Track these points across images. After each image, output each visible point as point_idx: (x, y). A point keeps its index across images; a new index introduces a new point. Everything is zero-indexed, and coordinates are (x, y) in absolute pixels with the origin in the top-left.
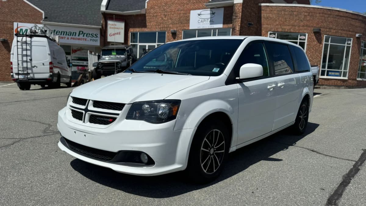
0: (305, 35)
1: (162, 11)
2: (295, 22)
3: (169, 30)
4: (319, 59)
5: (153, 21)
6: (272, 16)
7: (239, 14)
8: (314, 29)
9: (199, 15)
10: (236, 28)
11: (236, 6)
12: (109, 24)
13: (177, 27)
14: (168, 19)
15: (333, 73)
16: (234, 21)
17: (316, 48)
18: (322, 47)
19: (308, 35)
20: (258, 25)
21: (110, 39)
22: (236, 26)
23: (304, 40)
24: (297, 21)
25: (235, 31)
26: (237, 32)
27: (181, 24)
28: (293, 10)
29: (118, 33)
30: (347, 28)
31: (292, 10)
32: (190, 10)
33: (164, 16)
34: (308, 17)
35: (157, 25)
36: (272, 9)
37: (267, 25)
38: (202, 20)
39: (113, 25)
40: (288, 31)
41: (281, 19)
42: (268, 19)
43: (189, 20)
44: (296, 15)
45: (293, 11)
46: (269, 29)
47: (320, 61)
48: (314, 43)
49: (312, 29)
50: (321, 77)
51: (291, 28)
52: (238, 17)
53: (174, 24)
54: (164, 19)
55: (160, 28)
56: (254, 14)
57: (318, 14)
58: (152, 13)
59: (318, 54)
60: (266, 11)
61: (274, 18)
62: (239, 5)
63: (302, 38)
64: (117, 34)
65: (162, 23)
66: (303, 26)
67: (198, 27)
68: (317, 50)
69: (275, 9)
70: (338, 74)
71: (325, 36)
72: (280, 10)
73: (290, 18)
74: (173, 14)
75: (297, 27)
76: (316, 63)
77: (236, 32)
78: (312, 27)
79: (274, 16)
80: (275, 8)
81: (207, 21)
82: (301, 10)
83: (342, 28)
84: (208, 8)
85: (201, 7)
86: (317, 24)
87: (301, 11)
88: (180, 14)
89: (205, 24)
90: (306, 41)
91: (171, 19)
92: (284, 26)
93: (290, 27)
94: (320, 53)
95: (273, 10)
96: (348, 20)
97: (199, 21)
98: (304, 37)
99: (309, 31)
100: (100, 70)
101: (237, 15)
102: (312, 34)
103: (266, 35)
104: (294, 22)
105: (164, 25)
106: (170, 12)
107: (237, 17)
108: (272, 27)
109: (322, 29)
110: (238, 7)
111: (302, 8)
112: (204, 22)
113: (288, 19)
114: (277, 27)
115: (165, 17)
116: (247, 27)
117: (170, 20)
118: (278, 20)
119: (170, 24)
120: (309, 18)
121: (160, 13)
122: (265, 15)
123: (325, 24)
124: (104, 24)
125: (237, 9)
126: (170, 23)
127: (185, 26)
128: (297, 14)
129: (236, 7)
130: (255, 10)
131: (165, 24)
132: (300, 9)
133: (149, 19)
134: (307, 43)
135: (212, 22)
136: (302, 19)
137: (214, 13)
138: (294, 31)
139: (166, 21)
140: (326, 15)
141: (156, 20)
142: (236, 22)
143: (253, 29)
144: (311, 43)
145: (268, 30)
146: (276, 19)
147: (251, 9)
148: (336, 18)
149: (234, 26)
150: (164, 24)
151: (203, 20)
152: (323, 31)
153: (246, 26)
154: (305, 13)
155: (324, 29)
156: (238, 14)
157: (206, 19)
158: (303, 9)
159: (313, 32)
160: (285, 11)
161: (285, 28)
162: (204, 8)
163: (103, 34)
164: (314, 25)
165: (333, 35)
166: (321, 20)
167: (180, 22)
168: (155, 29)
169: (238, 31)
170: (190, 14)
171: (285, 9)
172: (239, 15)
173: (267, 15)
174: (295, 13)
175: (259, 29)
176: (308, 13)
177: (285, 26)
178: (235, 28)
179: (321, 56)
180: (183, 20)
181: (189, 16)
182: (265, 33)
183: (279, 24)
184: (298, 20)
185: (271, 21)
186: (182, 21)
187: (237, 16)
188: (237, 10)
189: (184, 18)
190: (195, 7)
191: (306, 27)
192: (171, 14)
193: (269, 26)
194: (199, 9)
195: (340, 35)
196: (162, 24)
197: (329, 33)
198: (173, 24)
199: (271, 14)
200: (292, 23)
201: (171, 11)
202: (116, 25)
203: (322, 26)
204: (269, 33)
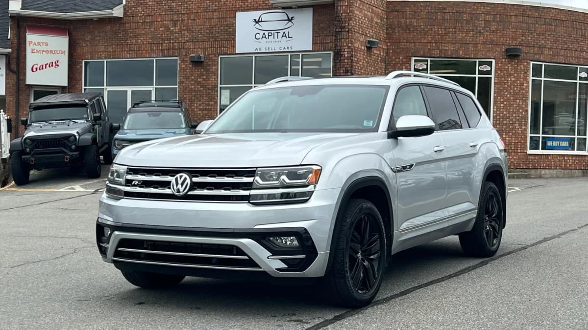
0: (490, 64)
1: (166, 10)
2: (467, 34)
3: (186, 55)
4: (523, 113)
5: (144, 34)
6: (417, 25)
7: (349, 23)
8: (507, 50)
9: (257, 22)
10: (342, 53)
11: (340, 6)
12: (31, 42)
13: (205, 49)
14: (181, 30)
15: (556, 144)
16: (338, 38)
17: (514, 90)
18: (527, 87)
19: (496, 63)
20: (389, 44)
21: (32, 78)
22: (342, 48)
23: (489, 72)
24: (471, 33)
25: (342, 58)
26: (346, 61)
27: (215, 41)
28: (461, 10)
29: (52, 63)
30: (576, 46)
31: (457, 9)
32: (236, 11)
33: (172, 22)
34: (493, 24)
35: (154, 43)
36: (416, 8)
37: (408, 44)
38: (264, 34)
39: (39, 44)
40: (454, 56)
41: (437, 30)
42: (409, 30)
43: (233, 33)
44: (468, 22)
45: (460, 13)
46: (413, 51)
47: (525, 118)
48: (509, 79)
49: (503, 50)
50: (530, 152)
51: (459, 49)
52: (347, 30)
53: (198, 42)
54: (171, 29)
55: (163, 50)
56: (379, 21)
57: (513, 17)
58: (139, 15)
59: (521, 103)
60: (403, 12)
61: (422, 27)
62: (346, 4)
63: (485, 70)
64: (51, 65)
65: (167, 40)
66: (484, 43)
67: (257, 49)
68: (517, 94)
69: (422, 8)
70: (566, 144)
71: (532, 63)
72: (433, 11)
73: (455, 28)
74: (193, 20)
75: (471, 45)
76: (517, 122)
77: (344, 60)
78: (503, 45)
79: (422, 24)
80: (421, 6)
81: (276, 34)
82: (476, 11)
83: (565, 46)
84: (276, 8)
85: (260, 4)
86: (514, 38)
87: (478, 12)
88: (211, 19)
89: (271, 42)
90: (493, 76)
91: (188, 30)
92: (443, 44)
93: (457, 46)
94: (525, 100)
95: (419, 11)
96: (577, 28)
97: (258, 36)
98: (489, 68)
99: (497, 53)
100: (28, 157)
101: (343, 25)
102: (504, 60)
103: (408, 65)
104: (464, 35)
105: (171, 44)
106: (187, 13)
107: (342, 30)
108: (420, 47)
109: (524, 49)
110: (344, 7)
111: (479, 5)
112: (269, 37)
113: (451, 30)
114: (429, 47)
115: (175, 26)
116: (365, 49)
117: (186, 32)
118: (430, 32)
119: (187, 41)
120: (495, 25)
121: (160, 15)
122: (403, 22)
123: (530, 38)
124: (16, 41)
125: (342, 12)
126: (185, 39)
127: (225, 47)
128: (469, 18)
129: (339, 8)
130: (380, 11)
131: (176, 42)
132: (475, 7)
133: (133, 29)
134: (495, 80)
135: (288, 39)
136: (481, 29)
137: (290, 18)
138: (467, 55)
139: (177, 35)
140: (530, 19)
141: (152, 32)
142: (343, 40)
143: (378, 52)
144: (503, 79)
145: (410, 55)
146: (426, 29)
147: (372, 9)
148: (551, 25)
149: (339, 48)
150: (172, 42)
151: (266, 33)
152: (526, 54)
153: (363, 48)
154: (487, 17)
155: (528, 49)
156: (345, 23)
157: (272, 32)
158: (482, 8)
159: (505, 57)
160: (445, 13)
161: (447, 48)
162: (268, 7)
163: (14, 67)
164: (508, 42)
165: (547, 61)
166: (521, 31)
167: (212, 37)
168: (149, 54)
169: (348, 58)
170: (235, 20)
171: (445, 9)
172: (347, 24)
173: (406, 22)
174: (465, 17)
175: (391, 52)
176: (492, 17)
177: (445, 45)
178: (340, 52)
179: (527, 106)
180: (218, 32)
181: (233, 25)
182: (404, 60)
183: (433, 41)
184: (473, 31)
185: (415, 34)
186: (216, 35)
187: (344, 27)
188: (343, 15)
189: (223, 28)
190: (246, 4)
191: (490, 46)
192: (188, 19)
193: (412, 44)
194: (257, 9)
195: (564, 62)
196: (166, 42)
197: (539, 57)
198: (194, 41)
199: (415, 18)
200: (459, 37)
201: (189, 12)
202: (47, 44)
203: (522, 42)
204: (413, 59)
